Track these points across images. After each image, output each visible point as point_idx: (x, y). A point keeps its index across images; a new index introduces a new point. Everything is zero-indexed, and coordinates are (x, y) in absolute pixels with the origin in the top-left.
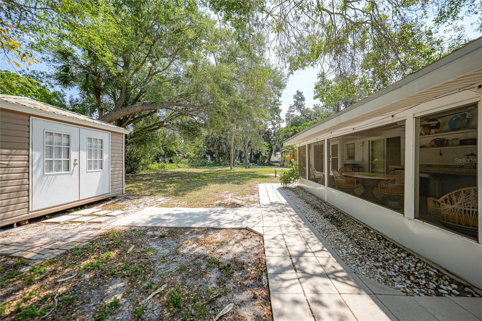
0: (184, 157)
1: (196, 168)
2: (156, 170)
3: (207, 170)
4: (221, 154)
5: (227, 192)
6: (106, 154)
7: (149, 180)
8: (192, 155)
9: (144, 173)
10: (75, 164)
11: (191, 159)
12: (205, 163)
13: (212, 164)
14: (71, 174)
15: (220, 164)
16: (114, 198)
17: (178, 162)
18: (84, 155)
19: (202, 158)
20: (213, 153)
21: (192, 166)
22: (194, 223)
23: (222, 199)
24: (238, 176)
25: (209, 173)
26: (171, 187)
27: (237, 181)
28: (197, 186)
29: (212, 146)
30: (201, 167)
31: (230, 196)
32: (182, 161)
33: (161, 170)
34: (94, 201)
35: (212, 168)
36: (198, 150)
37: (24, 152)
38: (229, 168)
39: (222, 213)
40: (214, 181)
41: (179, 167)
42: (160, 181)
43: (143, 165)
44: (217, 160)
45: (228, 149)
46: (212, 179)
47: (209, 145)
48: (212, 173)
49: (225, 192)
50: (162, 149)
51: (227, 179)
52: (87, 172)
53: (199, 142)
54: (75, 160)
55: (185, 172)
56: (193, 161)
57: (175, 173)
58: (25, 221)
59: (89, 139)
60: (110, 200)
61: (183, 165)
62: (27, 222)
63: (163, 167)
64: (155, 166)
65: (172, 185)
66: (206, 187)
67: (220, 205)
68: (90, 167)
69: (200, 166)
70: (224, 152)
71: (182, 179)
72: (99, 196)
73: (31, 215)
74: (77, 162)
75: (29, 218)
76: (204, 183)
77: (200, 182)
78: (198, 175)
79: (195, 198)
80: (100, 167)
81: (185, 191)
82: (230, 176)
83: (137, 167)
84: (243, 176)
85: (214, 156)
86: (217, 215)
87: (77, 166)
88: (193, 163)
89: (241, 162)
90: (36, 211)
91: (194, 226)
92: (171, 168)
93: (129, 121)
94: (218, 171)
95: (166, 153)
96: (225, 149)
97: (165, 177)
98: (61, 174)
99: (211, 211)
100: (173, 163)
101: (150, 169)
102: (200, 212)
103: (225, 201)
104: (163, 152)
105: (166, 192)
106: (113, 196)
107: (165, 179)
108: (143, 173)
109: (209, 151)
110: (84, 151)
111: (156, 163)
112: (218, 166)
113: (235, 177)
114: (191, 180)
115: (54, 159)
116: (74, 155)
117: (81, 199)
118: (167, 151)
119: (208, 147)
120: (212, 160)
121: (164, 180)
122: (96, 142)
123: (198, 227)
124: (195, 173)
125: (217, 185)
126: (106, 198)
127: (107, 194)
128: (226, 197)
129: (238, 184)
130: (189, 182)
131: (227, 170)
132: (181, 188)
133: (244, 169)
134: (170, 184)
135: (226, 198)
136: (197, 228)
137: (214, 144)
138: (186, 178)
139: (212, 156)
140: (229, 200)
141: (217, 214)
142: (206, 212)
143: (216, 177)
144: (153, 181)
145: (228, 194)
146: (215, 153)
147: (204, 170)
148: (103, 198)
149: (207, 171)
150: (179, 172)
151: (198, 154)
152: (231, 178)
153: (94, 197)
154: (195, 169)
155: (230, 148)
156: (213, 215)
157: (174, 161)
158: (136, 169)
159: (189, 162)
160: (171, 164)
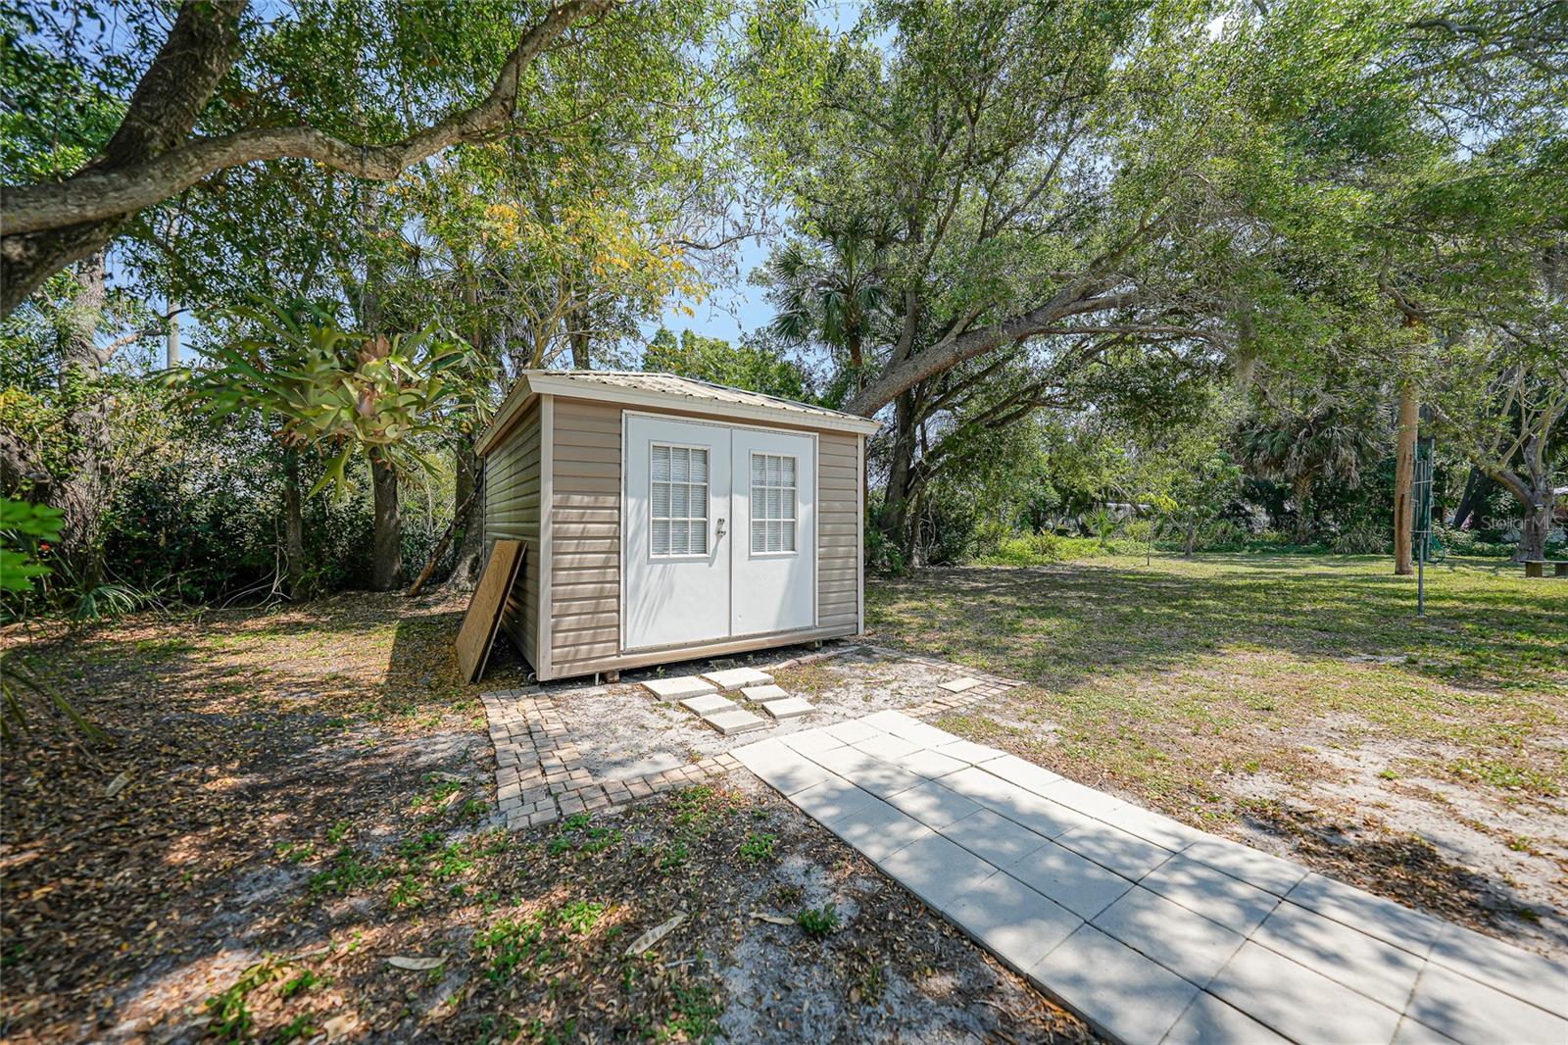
0: (1139, 515)
1: (1187, 556)
2: (1019, 558)
3: (1241, 569)
4: (1334, 497)
5: (1347, 719)
6: (805, 503)
7: (977, 592)
8: (1168, 504)
9: (980, 566)
10: (719, 533)
11: (1167, 520)
12: (1238, 539)
13: (1275, 543)
14: (711, 561)
15: (1325, 547)
16: (828, 643)
17: (1109, 531)
18: (742, 504)
19: (1222, 515)
20: (1282, 495)
21: (1171, 548)
22: (1014, 917)
23: (1298, 770)
24: (1463, 617)
25: (1251, 588)
26: (1035, 635)
27: (1452, 657)
28: (1155, 647)
29: (1278, 463)
30: (1213, 557)
31: (1371, 759)
32: (1127, 529)
33: (1039, 558)
34: (768, 645)
35: (1276, 560)
36: (1194, 482)
37: (611, 500)
38: (1385, 567)
39: (1265, 920)
40: (1267, 635)
41: (1112, 551)
42: (1009, 600)
43: (981, 538)
44: (1306, 525)
45: (1382, 468)
46: (1255, 618)
47: (1259, 460)
48: (1267, 588)
49: (1330, 720)
50: (1051, 489)
51: (1358, 631)
52: (751, 558)
53: (1203, 446)
54: (721, 521)
55: (1130, 573)
56: (1175, 529)
57: (1085, 573)
58: (613, 672)
59: (759, 460)
60: (818, 649)
61: (1130, 543)
62: (617, 678)
63: (1048, 549)
64: (1022, 543)
65: (1045, 624)
66: (1205, 658)
67: (1271, 822)
68: (758, 543)
69: (1211, 550)
70: (1351, 487)
71: (1098, 602)
72: (782, 632)
73: (624, 661)
74: (725, 528)
75: (620, 667)
76: (1203, 639)
77: (1180, 628)
78: (1189, 589)
79: (1114, 714)
80: (789, 545)
81: (1086, 660)
82: (1387, 614)
83: (962, 547)
84: (1509, 623)
85: (1287, 507)
86: (1214, 923)
87: (725, 539)
88: (1174, 537)
89: (1481, 539)
90: (632, 652)
91: (1005, 941)
92: (1076, 553)
93: (929, 404)
94: (1307, 577)
95: (1066, 499)
96: (1355, 474)
97: (1036, 588)
98: (687, 560)
99: (1178, 860)
100: (1092, 535)
101: (1002, 554)
102: (1099, 838)
103: (1324, 799)
104: (1055, 497)
105: (1001, 651)
106: (826, 638)
107: (1034, 596)
108: (976, 564)
109: (1257, 484)
110: (742, 493)
111: (1029, 533)
112: (1309, 552)
113: (1430, 620)
114: (1138, 612)
115: (671, 519)
116: (717, 507)
117: (734, 635)
118: (1071, 494)
119: (1249, 468)
120: (1275, 525)
121: (1028, 599)
122: (778, 469)
123: (1026, 966)
124: (1175, 580)
125: (1280, 662)
126: (804, 641)
127: (808, 629)
128: (1337, 759)
129: (1451, 674)
130: (1125, 619)
131: (1370, 578)
132: (1074, 643)
133: (1512, 581)
134: (1041, 617)
135: (1335, 775)
136: (1018, 974)
137: (1285, 454)
138: (1118, 600)
139: (1275, 509)
140: (1355, 791)
141: (1224, 910)
142: (1143, 852)
143: (1287, 613)
144: (990, 597)
145: (1351, 738)
146: (1293, 491)
147: (1226, 569)
148: (795, 642)
149: (1242, 577)
150: (1103, 571)
151: (1198, 501)
152: (1394, 627)
153: (768, 634)
154: (1180, 562)
155: (1390, 466)
156: (1184, 902)
157: (1092, 529)
158: (957, 552)
159: (1159, 531)
160: (1082, 540)
